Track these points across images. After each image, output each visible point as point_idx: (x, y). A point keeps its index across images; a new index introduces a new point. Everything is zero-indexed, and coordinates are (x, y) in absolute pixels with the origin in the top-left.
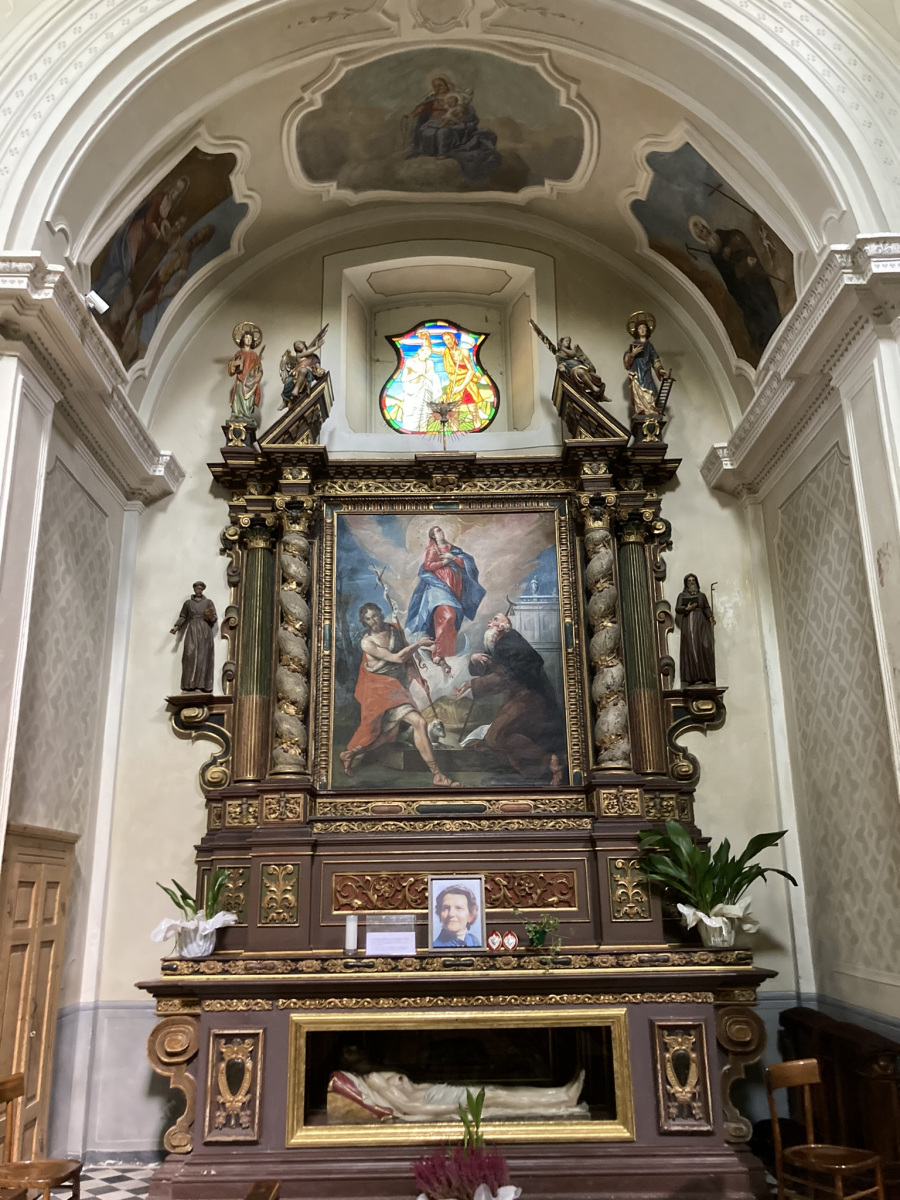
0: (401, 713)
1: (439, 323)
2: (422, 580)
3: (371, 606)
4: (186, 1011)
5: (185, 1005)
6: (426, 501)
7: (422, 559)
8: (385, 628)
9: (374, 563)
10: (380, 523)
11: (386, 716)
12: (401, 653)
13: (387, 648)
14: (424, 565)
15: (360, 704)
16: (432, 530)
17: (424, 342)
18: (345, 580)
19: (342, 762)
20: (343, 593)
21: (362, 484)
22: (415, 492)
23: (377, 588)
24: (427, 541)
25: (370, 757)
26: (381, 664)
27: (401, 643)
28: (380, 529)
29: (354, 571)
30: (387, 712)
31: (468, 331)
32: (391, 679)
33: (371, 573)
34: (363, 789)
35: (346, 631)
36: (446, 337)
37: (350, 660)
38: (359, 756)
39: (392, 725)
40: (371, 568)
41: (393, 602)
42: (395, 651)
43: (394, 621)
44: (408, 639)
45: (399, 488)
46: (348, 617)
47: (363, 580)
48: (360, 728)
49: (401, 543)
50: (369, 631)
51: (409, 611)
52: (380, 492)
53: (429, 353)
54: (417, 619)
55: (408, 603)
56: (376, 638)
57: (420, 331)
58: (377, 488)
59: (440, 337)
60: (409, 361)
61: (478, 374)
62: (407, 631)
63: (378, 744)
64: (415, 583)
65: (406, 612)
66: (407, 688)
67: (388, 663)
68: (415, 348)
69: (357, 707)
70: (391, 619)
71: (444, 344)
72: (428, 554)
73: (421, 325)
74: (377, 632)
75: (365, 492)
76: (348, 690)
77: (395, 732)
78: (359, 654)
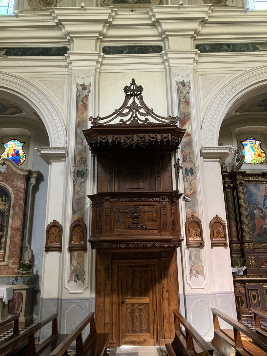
0: (264, 226)
1: (251, 139)
2: (265, 198)
3: (255, 204)
4: (241, 285)
5: (241, 284)
6: (263, 181)
7: (264, 193)
8: (258, 208)
9: (254, 194)
10: (254, 186)
11: (262, 227)
12: (263, 213)
13: (259, 213)
14: (264, 195)
15: (256, 225)
16: (265, 187)
17: (249, 143)
18: (249, 198)
19: (254, 236)
20: (249, 201)
21: (250, 178)
22: (261, 179)
23: (256, 200)
24: (264, 190)
25: (259, 235)
26: (259, 216)
27: (262, 212)
28: (254, 187)
29: (250, 196)
30: (262, 226)
31: (258, 141)
32: (261, 219)
33: (254, 197)
34: (259, 242)
35: (250, 209)
36: (253, 142)
37: (252, 215)
38: (257, 235)
39: (263, 229)
40: (253, 195)
41: (259, 203)
42: (261, 213)
43: (260, 207)
44: (264, 211)
45: (258, 178)
46: (250, 206)
47: (252, 198)
48: (256, 230)
49: (259, 190)
50: (255, 209)
51: (263, 205)
52: (254, 179)
53: (250, 145)
54: (265, 206)
55: (262, 203)
56: (256, 210)
57: (247, 141)
58: (253, 178)
59: (252, 142)
60: (245, 147)
61: (261, 150)
62: (263, 209)
63: (261, 232)
64: (263, 199)
65: (262, 205)
66: (265, 221)
67: (260, 216)
68: (246, 144)
69: (255, 225)
70: (259, 206)
71: (253, 143)
72: (265, 193)
73: (247, 139)
74: (257, 209)
75: (251, 179)
76: (253, 221)
77: (264, 230)
78: (254, 214)
